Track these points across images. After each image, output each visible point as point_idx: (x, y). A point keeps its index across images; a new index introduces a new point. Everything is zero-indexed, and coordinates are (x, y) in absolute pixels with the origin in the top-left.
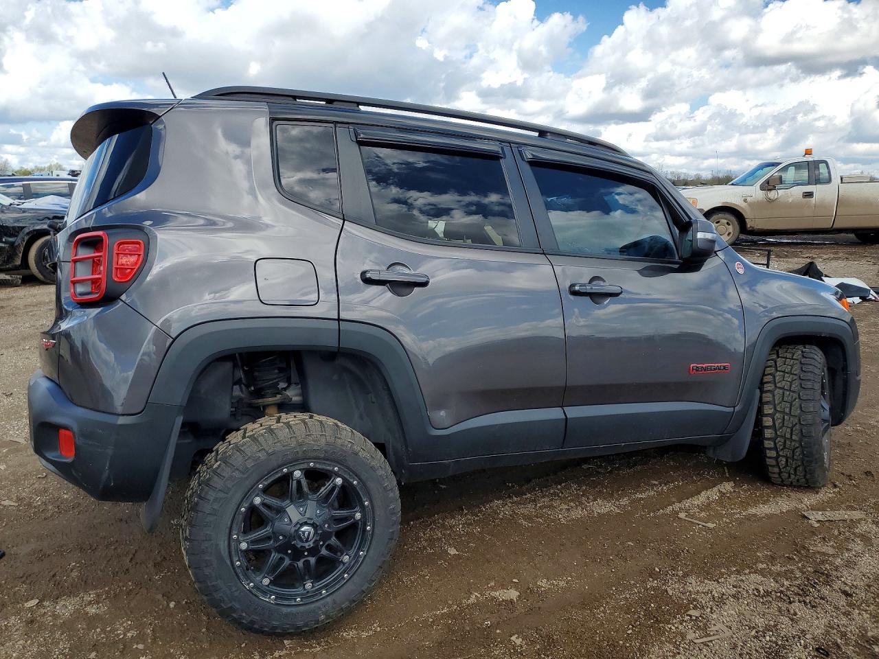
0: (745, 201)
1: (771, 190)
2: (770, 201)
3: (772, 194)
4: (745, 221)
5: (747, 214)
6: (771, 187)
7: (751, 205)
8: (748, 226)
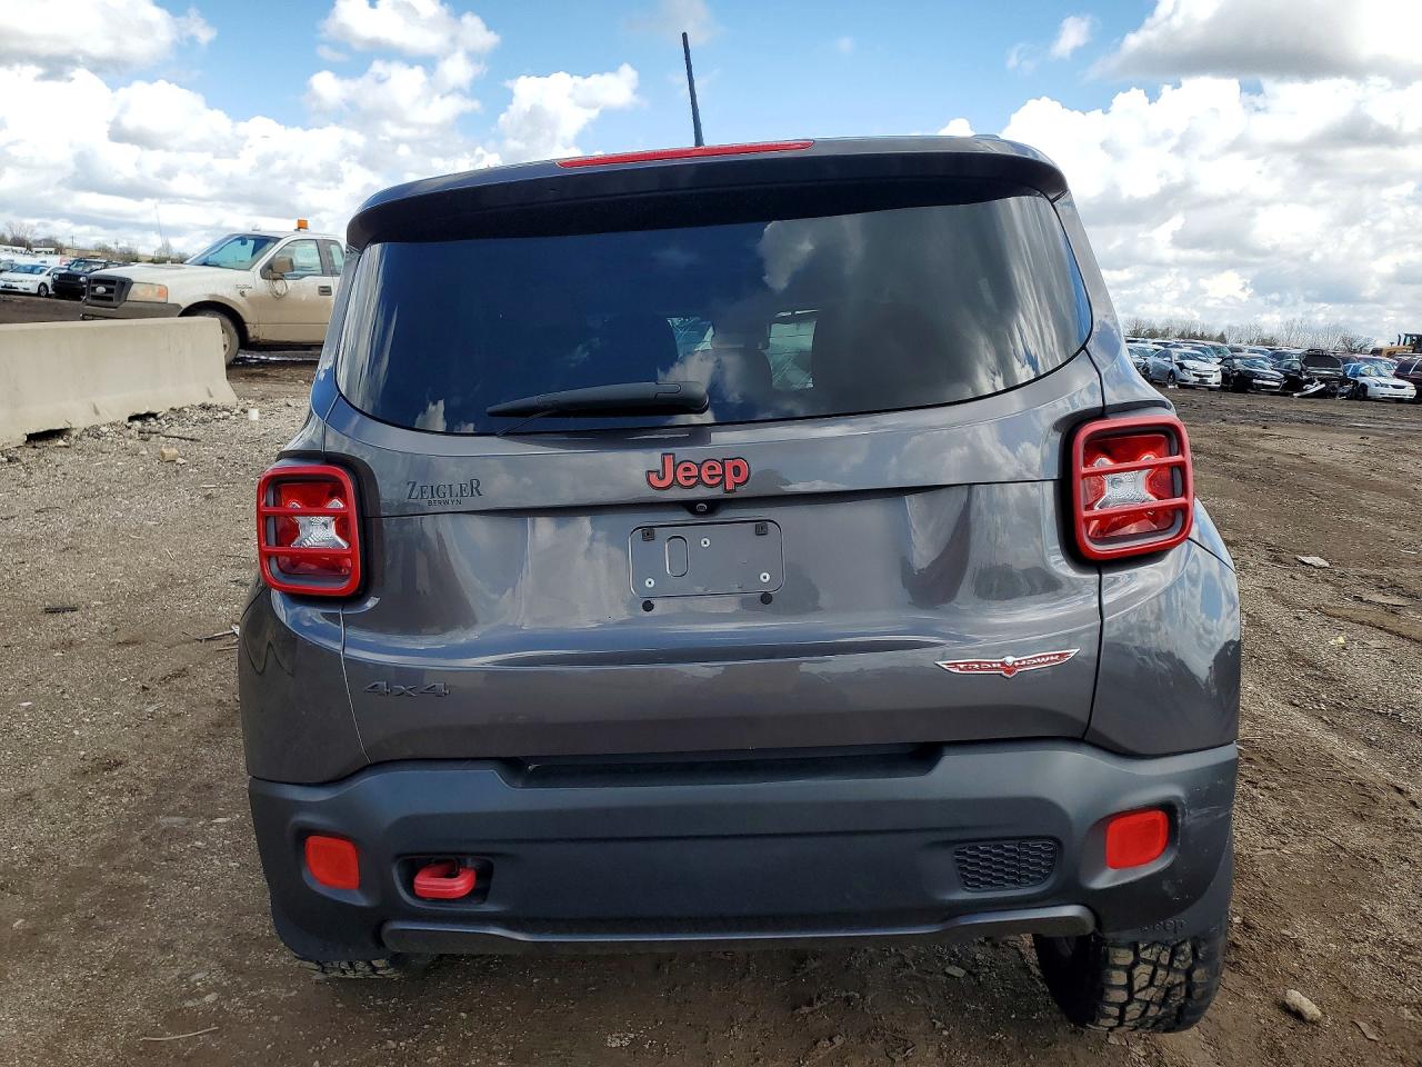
0: (242, 294)
1: (275, 279)
2: (278, 297)
3: (279, 286)
4: (245, 328)
5: (248, 316)
6: (277, 275)
7: (251, 301)
8: (251, 335)
